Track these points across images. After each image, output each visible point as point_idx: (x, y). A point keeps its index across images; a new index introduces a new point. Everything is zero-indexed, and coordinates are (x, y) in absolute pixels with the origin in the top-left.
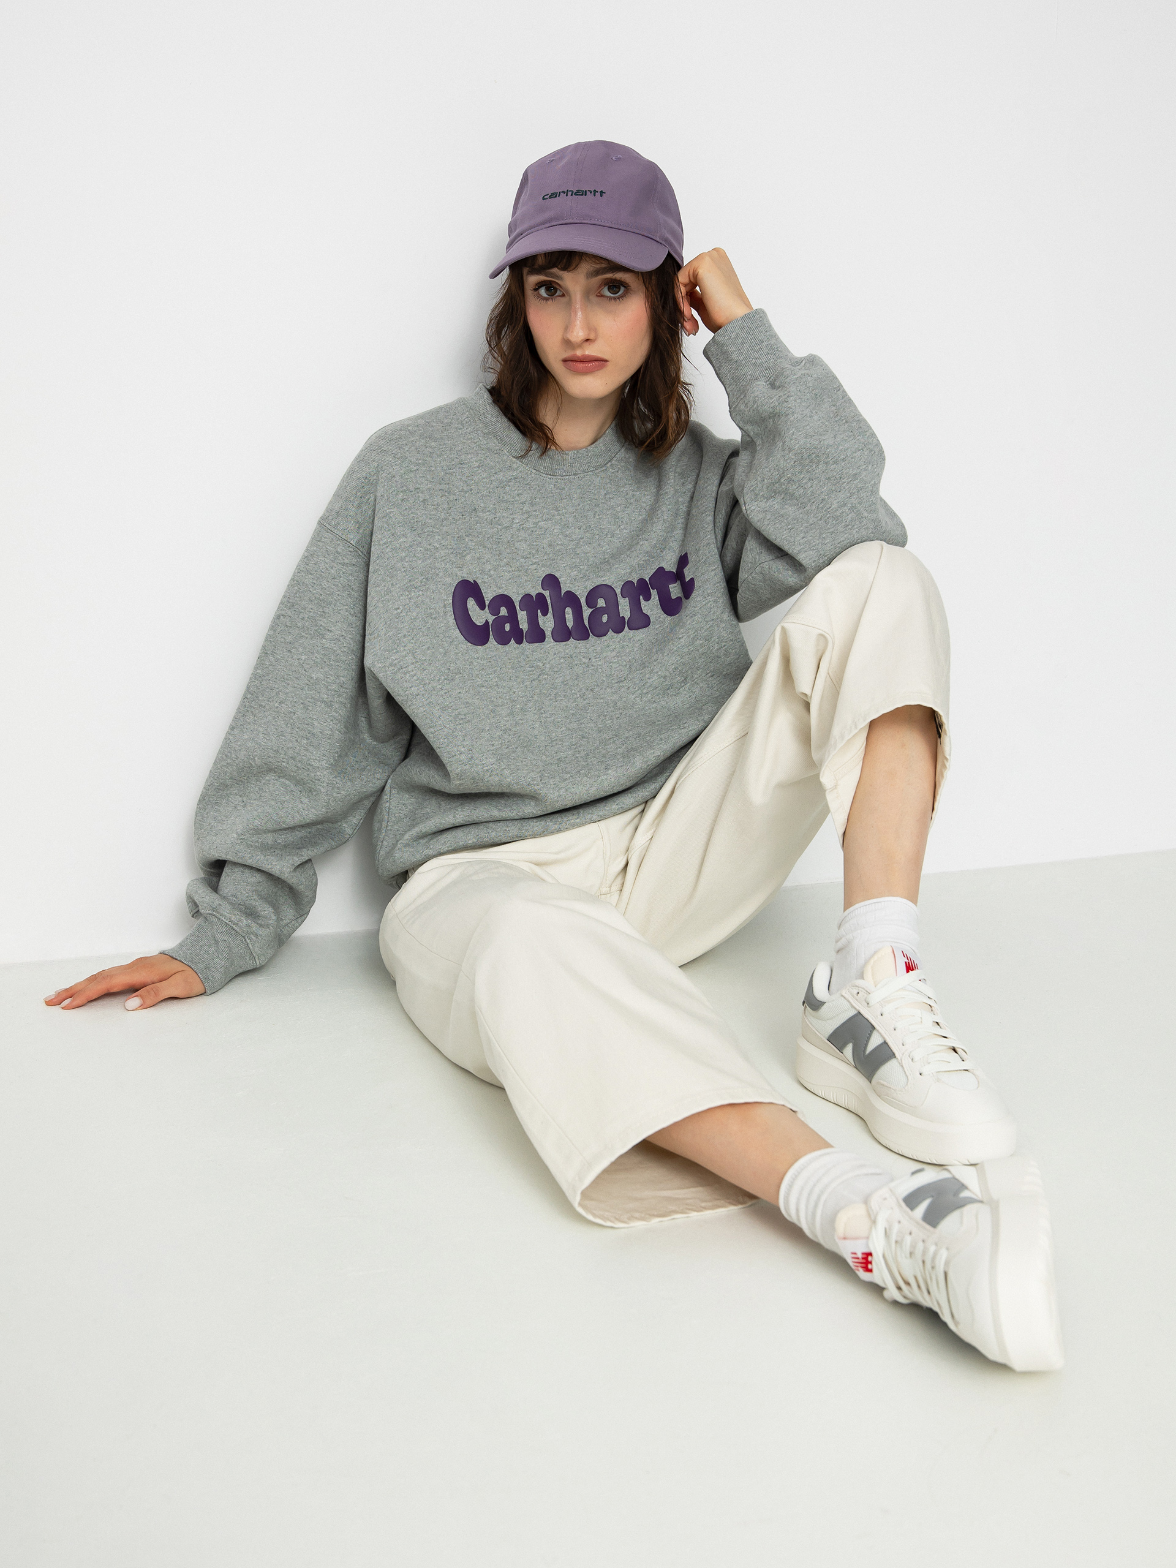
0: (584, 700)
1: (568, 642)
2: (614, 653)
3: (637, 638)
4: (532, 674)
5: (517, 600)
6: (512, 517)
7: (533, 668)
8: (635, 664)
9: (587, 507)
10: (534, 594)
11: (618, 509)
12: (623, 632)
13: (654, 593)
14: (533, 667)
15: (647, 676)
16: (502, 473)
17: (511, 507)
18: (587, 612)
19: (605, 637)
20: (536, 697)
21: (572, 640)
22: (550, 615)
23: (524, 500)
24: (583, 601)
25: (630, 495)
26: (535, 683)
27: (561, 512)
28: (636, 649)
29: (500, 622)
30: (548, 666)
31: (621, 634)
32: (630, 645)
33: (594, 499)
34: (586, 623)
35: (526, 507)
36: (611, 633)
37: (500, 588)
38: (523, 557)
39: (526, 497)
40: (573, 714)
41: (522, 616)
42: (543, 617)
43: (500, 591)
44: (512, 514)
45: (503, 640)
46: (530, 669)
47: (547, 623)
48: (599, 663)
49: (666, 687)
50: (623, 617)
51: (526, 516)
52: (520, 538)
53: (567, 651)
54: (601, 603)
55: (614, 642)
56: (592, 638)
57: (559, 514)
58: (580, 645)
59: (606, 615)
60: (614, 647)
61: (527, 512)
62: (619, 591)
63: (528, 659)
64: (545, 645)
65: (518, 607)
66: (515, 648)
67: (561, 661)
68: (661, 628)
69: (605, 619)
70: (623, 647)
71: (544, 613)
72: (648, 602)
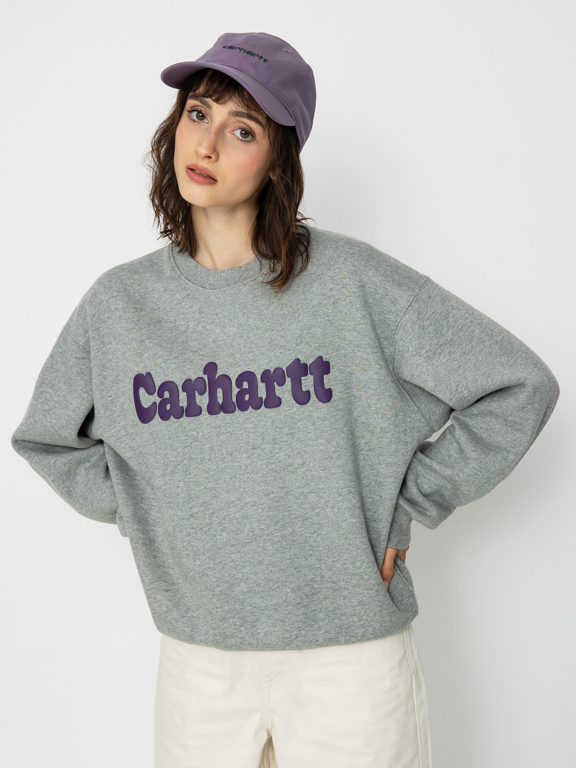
0: (224, 463)
1: (219, 415)
2: (252, 426)
3: (270, 415)
4: (185, 443)
5: (180, 384)
8: (267, 437)
9: (238, 310)
10: (193, 378)
12: (261, 409)
14: (188, 436)
15: (277, 451)
16: (178, 294)
18: (235, 390)
19: (246, 412)
20: (185, 462)
21: (222, 413)
22: (207, 394)
24: (233, 382)
26: (187, 450)
27: (219, 317)
28: (269, 424)
29: (164, 402)
30: (201, 434)
31: (258, 411)
32: (264, 420)
33: (243, 303)
34: (234, 399)
35: (197, 316)
36: (250, 409)
37: (167, 376)
40: (212, 476)
41: (183, 397)
42: (199, 397)
43: (167, 378)
45: (165, 416)
46: (185, 438)
47: (203, 400)
48: (240, 432)
49: (287, 464)
50: (261, 398)
53: (217, 422)
54: (245, 385)
55: (253, 416)
56: (238, 412)
57: (218, 318)
58: (227, 417)
59: (248, 395)
60: (252, 420)
62: (259, 377)
63: (184, 430)
64: (200, 417)
65: (180, 389)
66: (174, 422)
67: (212, 430)
68: (290, 412)
69: (247, 397)
70: (260, 421)
71: (202, 393)
72: (282, 387)
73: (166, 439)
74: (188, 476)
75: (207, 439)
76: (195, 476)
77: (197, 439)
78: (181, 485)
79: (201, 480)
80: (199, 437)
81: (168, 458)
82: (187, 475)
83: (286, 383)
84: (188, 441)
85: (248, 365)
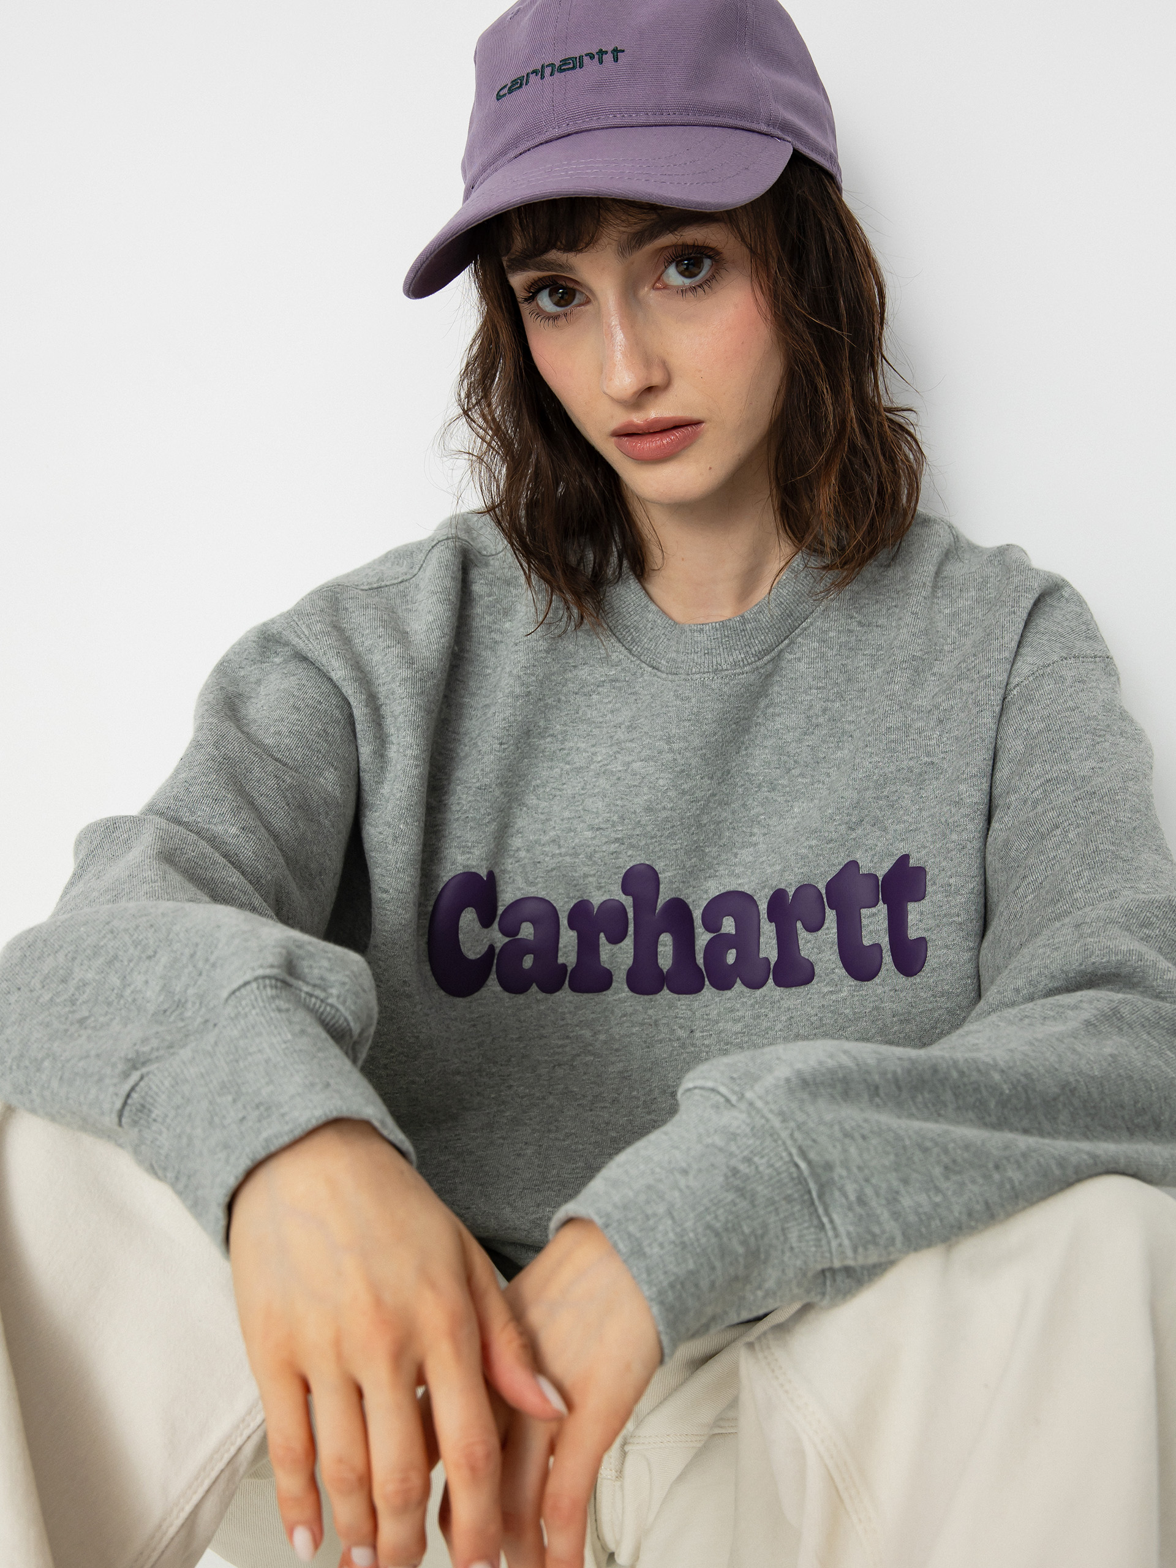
0: (649, 1113)
1: (658, 996)
2: (738, 1027)
3: (785, 1004)
4: (559, 1053)
5: (564, 909)
6: (593, 749)
7: (568, 1041)
10: (596, 899)
11: (789, 737)
12: (765, 988)
13: (831, 915)
14: (568, 1037)
17: (596, 731)
18: (703, 938)
19: (729, 992)
20: (551, 1100)
21: (666, 991)
22: (629, 942)
23: (620, 720)
24: (697, 914)
25: (818, 707)
27: (675, 746)
28: (779, 1026)
29: (515, 948)
30: (602, 1037)
31: (758, 992)
32: (771, 1015)
34: (700, 960)
35: (620, 735)
36: (739, 986)
37: (532, 884)
38: (591, 828)
39: (625, 715)
41: (568, 939)
42: (609, 947)
43: (533, 889)
44: (593, 746)
45: (515, 984)
46: (560, 1043)
47: (617, 957)
48: (706, 1042)
50: (767, 960)
51: (615, 748)
52: (597, 791)
53: (650, 1012)
54: (728, 926)
55: (743, 1004)
56: (708, 991)
57: (671, 750)
58: (679, 1003)
59: (736, 950)
60: (740, 1014)
61: (618, 743)
62: (763, 907)
63: (562, 1023)
64: (609, 996)
65: (564, 922)
66: (538, 1001)
67: (634, 1030)
68: (834, 997)
69: (731, 957)
70: (759, 1017)
71: (616, 938)
72: (815, 934)
73: (512, 1040)
74: (552, 1136)
75: (617, 1050)
76: (568, 1136)
77: (590, 1048)
78: (529, 1152)
79: (581, 1147)
80: (598, 1045)
81: (510, 1087)
82: (549, 1131)
83: (826, 925)
84: (568, 1049)
85: (738, 876)
